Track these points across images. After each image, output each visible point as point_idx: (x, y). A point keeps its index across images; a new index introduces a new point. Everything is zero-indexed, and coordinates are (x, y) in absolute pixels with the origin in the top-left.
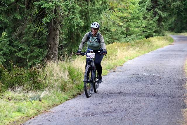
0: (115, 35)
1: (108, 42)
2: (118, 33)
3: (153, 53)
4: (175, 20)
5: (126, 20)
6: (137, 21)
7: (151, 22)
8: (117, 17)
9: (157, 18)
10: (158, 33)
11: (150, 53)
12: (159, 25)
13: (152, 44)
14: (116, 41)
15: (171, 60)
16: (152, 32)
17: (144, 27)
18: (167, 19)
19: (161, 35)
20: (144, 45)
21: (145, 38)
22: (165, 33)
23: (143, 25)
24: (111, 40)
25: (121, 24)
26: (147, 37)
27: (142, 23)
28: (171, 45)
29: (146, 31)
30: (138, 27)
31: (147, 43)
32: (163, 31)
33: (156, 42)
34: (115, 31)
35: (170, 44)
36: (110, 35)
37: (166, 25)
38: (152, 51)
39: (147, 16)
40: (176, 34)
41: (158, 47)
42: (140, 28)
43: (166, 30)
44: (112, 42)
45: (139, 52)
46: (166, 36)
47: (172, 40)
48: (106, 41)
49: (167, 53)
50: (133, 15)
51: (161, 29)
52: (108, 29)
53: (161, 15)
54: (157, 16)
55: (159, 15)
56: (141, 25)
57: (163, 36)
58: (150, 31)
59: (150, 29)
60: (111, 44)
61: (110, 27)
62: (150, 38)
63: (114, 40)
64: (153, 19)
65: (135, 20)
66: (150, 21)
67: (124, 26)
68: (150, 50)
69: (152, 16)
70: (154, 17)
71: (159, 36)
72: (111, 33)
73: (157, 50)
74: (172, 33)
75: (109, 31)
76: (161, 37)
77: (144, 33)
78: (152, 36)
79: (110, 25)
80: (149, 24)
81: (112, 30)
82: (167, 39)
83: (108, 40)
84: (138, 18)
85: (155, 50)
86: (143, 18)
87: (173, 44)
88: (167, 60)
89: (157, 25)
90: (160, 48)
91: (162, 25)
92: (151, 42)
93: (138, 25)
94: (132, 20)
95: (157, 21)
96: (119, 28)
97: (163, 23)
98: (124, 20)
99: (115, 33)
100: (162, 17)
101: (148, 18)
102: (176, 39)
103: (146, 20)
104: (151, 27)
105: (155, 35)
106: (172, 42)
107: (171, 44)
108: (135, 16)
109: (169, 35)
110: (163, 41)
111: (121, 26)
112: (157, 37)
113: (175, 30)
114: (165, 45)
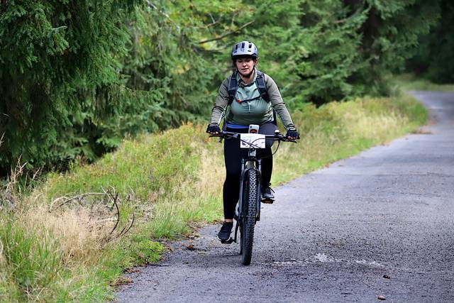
0: (188, 91)
1: (157, 120)
2: (198, 82)
3: (347, 170)
4: (432, 30)
5: (233, 27)
6: (278, 35)
7: (334, 36)
8: (197, 13)
9: (360, 18)
10: (364, 83)
11: (333, 170)
12: (368, 50)
13: (340, 130)
14: (191, 116)
15: (427, 200)
16: (338, 78)
17: (304, 59)
18: (399, 27)
19: (375, 89)
20: (309, 134)
21: (310, 106)
22: (394, 85)
23: (302, 48)
24: (169, 115)
25: (211, 46)
26: (318, 100)
27: (300, 42)
28: (420, 133)
29: (313, 77)
30: (280, 59)
31: (320, 127)
32: (387, 76)
33: (357, 121)
34: (187, 76)
35: (414, 132)
36: (168, 90)
37: (396, 50)
38: (341, 162)
39: (318, 11)
40: (436, 86)
41: (365, 143)
42: (290, 63)
43: (396, 72)
44: (174, 121)
45: (290, 166)
46: (397, 94)
47: (424, 111)
48: (151, 115)
49: (407, 169)
50: (261, 8)
51: (375, 68)
52: (159, 67)
53: (374, 8)
54: (359, 10)
55: (366, 6)
56: (294, 51)
57: (384, 93)
58: (329, 76)
59: (330, 65)
60: (170, 133)
61: (167, 60)
62: (333, 107)
63: (182, 113)
64: (341, 24)
65: (267, 29)
66: (329, 34)
67: (221, 54)
68: (335, 158)
69: (340, 12)
70: (349, 15)
71: (367, 97)
72: (171, 85)
73: (363, 154)
74: (420, 83)
75: (163, 74)
76: (377, 99)
77: (304, 84)
78: (339, 97)
79: (167, 48)
80: (328, 46)
81: (173, 71)
82: (402, 109)
83: (158, 115)
84: (281, 19)
85: (355, 157)
86: (298, 21)
87: (426, 129)
88: (409, 198)
89: (357, 49)
90: (375, 146)
91: (379, 50)
92: (336, 123)
93: (279, 50)
94: (256, 28)
95: (358, 32)
96: (202, 63)
97: (384, 41)
98: (227, 28)
99: (186, 84)
100: (378, 16)
101: (325, 22)
102: (440, 110)
103: (318, 28)
104: (334, 57)
105: (352, 94)
106: (423, 123)
107: (419, 129)
108: (268, 10)
109: (410, 91)
110: (385, 119)
111: (210, 55)
112: (358, 99)
113: (433, 72)
114: (396, 135)
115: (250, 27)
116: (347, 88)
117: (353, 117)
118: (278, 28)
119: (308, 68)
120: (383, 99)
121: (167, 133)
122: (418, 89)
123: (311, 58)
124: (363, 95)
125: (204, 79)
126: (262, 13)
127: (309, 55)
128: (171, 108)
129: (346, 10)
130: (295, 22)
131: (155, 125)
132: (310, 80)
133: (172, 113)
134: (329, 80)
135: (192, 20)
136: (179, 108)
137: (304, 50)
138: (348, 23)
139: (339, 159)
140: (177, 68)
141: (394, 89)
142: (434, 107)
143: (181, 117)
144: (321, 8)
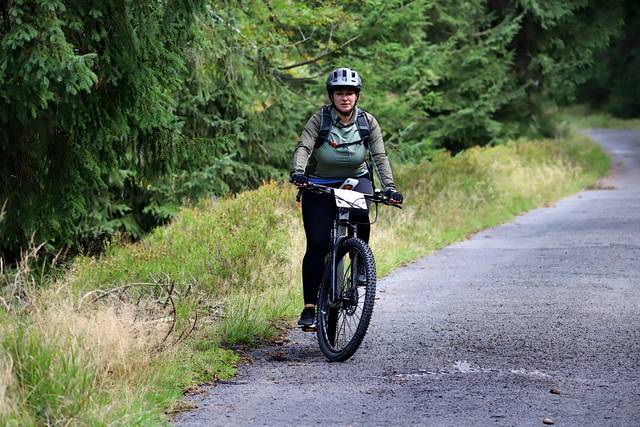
0: (271, 137)
1: (227, 179)
2: (284, 123)
3: (499, 243)
4: (613, 43)
5: (332, 45)
6: (395, 54)
7: (474, 55)
8: (279, 27)
9: (510, 28)
10: (519, 119)
11: (477, 243)
12: (523, 73)
13: (485, 187)
14: (275, 172)
15: (609, 282)
16: (482, 113)
17: (433, 88)
18: (567, 39)
19: (533, 128)
20: (442, 195)
21: (442, 154)
22: (560, 121)
23: (429, 72)
24: (243, 171)
25: (302, 72)
26: (453, 145)
27: (426, 64)
28: (599, 188)
29: (446, 113)
30: (398, 88)
31: (458, 183)
32: (550, 109)
33: (509, 173)
34: (268, 115)
35: (591, 188)
36: (242, 136)
37: (562, 71)
38: (487, 232)
39: (450, 19)
40: (621, 122)
41: (521, 204)
42: (414, 94)
43: (564, 103)
44: (251, 180)
45: (416, 239)
46: (566, 134)
47: (603, 157)
48: (219, 171)
49: (581, 239)
50: (371, 17)
51: (533, 98)
52: (227, 104)
53: (531, 13)
54: (508, 17)
55: (520, 10)
56: (418, 77)
57: (548, 134)
58: (468, 111)
59: (470, 96)
60: (245, 196)
61: (239, 93)
62: (476, 154)
63: (261, 167)
64: (484, 38)
65: (379, 46)
66: (467, 51)
67: (315, 83)
68: (479, 226)
69: (483, 21)
70: (494, 24)
71: (522, 140)
72: (245, 128)
73: (519, 220)
74: (598, 118)
75: (234, 114)
76: (536, 141)
77: (433, 122)
78: (484, 140)
79: (240, 77)
80: (466, 69)
81: (247, 109)
82: (573, 155)
83: (229, 171)
84: (400, 33)
85: (508, 224)
86: (424, 35)
87: (606, 182)
88: (585, 280)
89: (508, 72)
90: (535, 208)
91: (539, 72)
92: (479, 177)
93: (397, 76)
94: (365, 46)
95: (509, 48)
96: (289, 96)
97: (545, 59)
98: (322, 46)
99: (267, 127)
100: (537, 25)
101: (461, 35)
102: (626, 156)
103: (451, 43)
104: (475, 83)
105: (502, 135)
106: (602, 175)
107: (597, 182)
108: (380, 20)
109: (583, 130)
110: (548, 169)
111: (299, 85)
112: (510, 142)
113: (615, 101)
114: (565, 192)
115: (356, 44)
116: (495, 127)
117: (503, 167)
118: (395, 46)
119: (439, 100)
120: (546, 142)
121: (241, 196)
122: (594, 126)
123: (443, 85)
124: (517, 137)
125: (292, 119)
126: (372, 24)
127: (440, 81)
128: (246, 160)
129: (491, 17)
130: (418, 35)
131: (224, 186)
132: (442, 117)
133: (248, 168)
134: (469, 117)
135: (273, 37)
136: (258, 161)
137: (433, 75)
138: (493, 35)
139: (485, 228)
140: (254, 104)
141: (560, 127)
142: (618, 152)
143: (260, 174)
144: (454, 16)
